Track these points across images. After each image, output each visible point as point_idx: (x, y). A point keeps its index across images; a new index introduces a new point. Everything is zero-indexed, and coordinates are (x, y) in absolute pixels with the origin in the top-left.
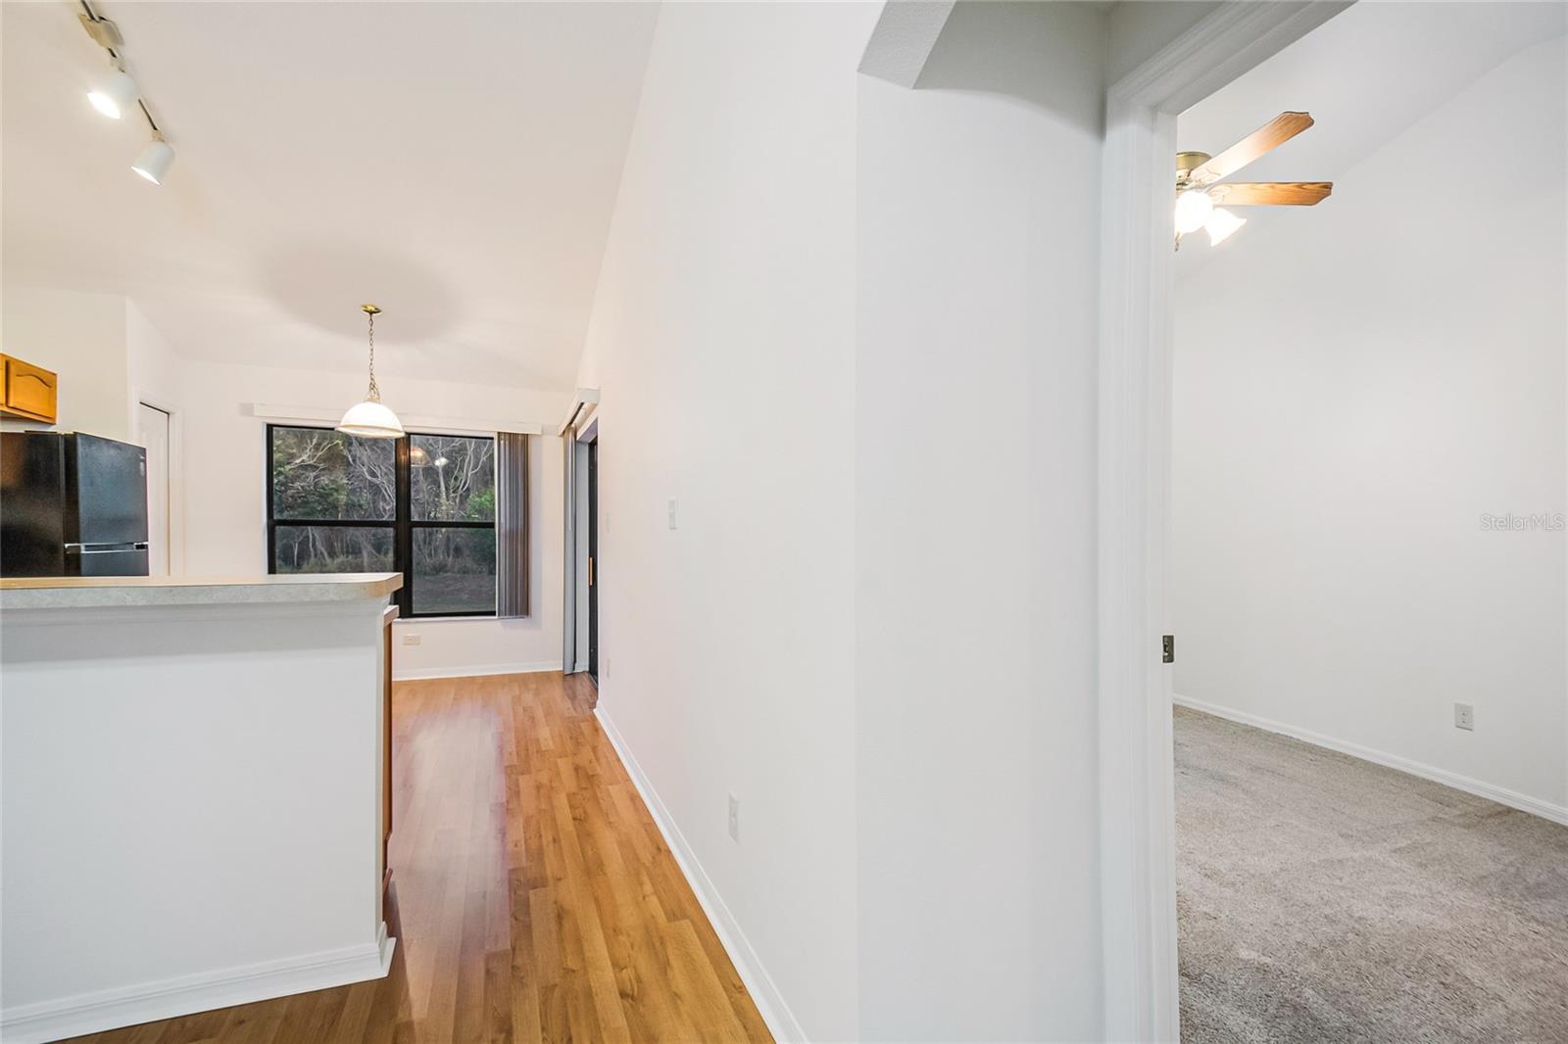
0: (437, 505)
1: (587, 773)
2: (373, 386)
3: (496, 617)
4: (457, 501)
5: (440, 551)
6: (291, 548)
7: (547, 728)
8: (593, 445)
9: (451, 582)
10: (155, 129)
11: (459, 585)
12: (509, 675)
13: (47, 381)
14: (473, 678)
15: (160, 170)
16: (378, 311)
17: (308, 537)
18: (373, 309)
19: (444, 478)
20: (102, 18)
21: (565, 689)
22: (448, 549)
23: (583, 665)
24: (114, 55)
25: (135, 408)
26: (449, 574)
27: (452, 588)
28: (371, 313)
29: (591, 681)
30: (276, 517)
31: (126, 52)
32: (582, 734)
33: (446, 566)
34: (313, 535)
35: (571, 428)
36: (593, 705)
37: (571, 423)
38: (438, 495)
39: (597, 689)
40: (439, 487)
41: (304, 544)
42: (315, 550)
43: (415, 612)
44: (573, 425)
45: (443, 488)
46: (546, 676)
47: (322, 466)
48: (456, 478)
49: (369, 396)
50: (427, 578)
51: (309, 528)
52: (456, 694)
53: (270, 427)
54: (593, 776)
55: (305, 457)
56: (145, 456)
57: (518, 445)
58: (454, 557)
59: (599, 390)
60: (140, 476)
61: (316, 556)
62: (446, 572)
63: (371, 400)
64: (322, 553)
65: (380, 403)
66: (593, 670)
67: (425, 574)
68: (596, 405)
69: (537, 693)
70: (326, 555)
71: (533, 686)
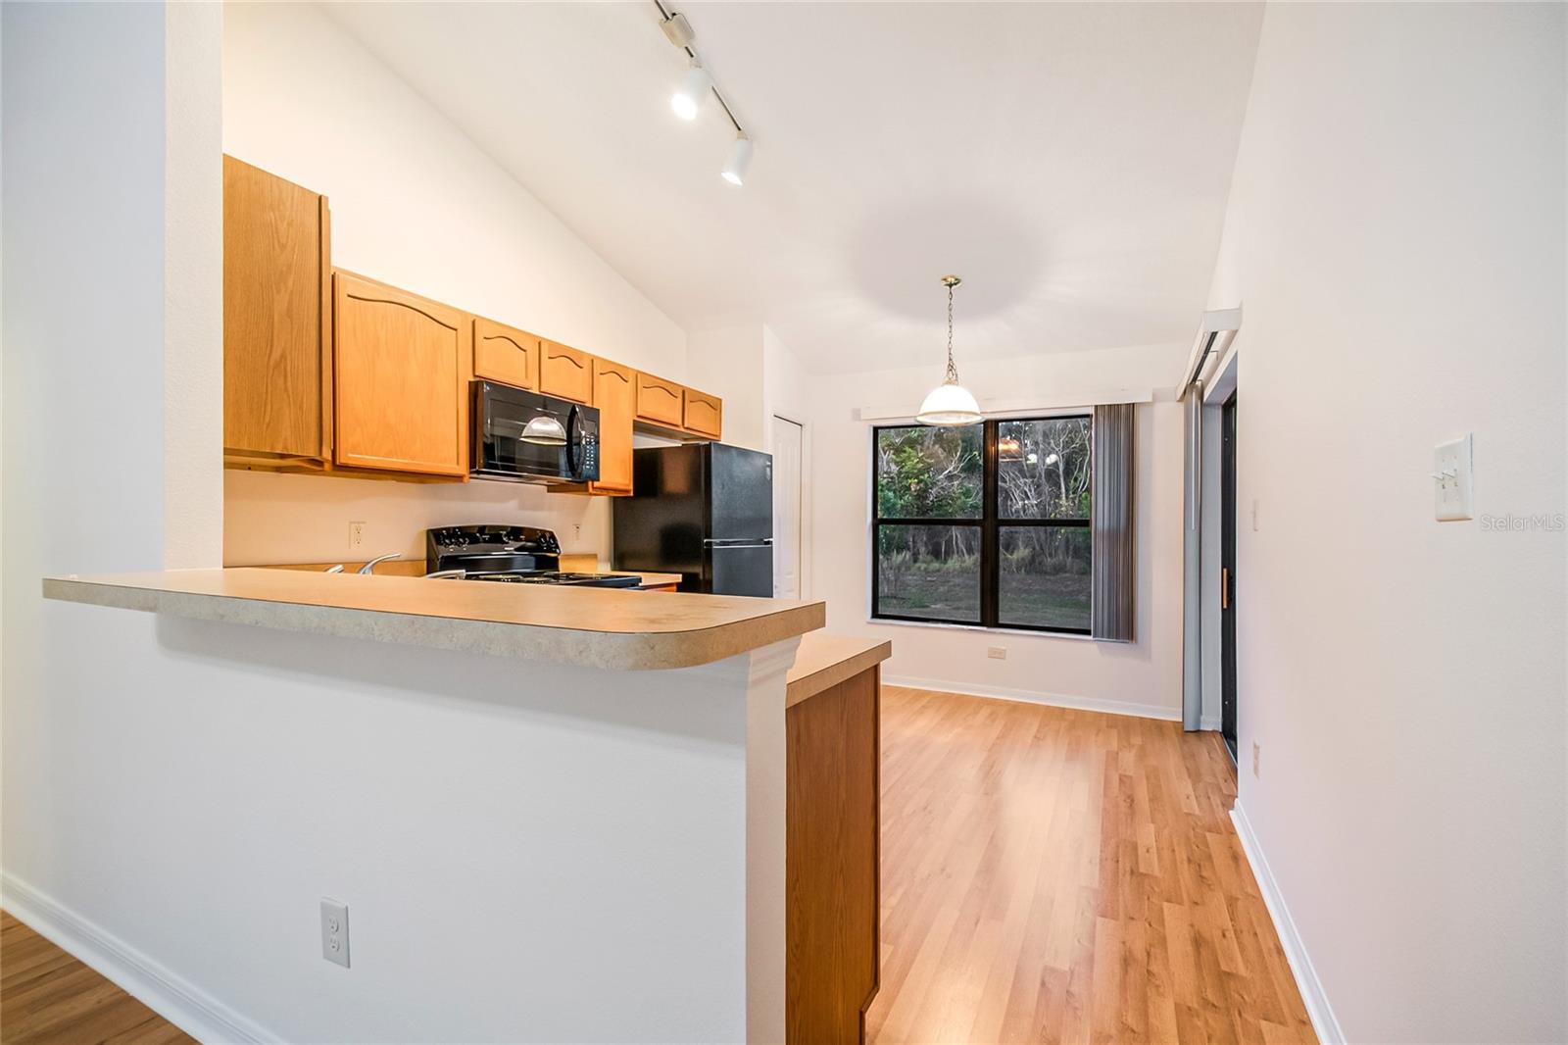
0: (1057, 506)
1: (1217, 963)
2: (951, 367)
3: (1090, 638)
4: (1077, 502)
5: (1059, 552)
6: (940, 545)
7: (1152, 826)
8: (1229, 407)
9: (1069, 583)
10: (739, 129)
11: (1076, 587)
12: (1108, 714)
13: (714, 405)
14: (1063, 710)
15: (742, 168)
16: (958, 281)
17: (952, 536)
18: (953, 281)
19: (1065, 479)
20: (674, 14)
21: (1184, 758)
22: (1067, 548)
23: (1213, 721)
24: (692, 56)
25: (769, 421)
26: (1067, 575)
27: (1071, 589)
28: (951, 285)
29: (1225, 752)
30: (880, 515)
31: (700, 45)
32: (1210, 857)
33: (1065, 565)
34: (956, 537)
35: (1193, 386)
36: (1229, 801)
37: (1195, 379)
38: (1058, 497)
39: (1235, 770)
40: (1060, 488)
41: (949, 543)
42: (957, 547)
43: (1000, 622)
44: (1198, 383)
45: (1063, 490)
46: (1158, 726)
47: (962, 475)
48: (1076, 480)
49: (947, 379)
50: (1048, 577)
51: (953, 527)
52: (1038, 731)
53: (876, 430)
54: (1228, 974)
55: (951, 469)
56: (771, 462)
57: (1122, 419)
58: (1073, 557)
59: (1240, 309)
60: (766, 478)
61: (958, 552)
62: (1066, 572)
63: (949, 382)
64: (962, 551)
65: (957, 385)
66: (1229, 732)
67: (1046, 573)
68: (1235, 332)
69: (1142, 755)
70: (965, 551)
71: (1137, 740)
